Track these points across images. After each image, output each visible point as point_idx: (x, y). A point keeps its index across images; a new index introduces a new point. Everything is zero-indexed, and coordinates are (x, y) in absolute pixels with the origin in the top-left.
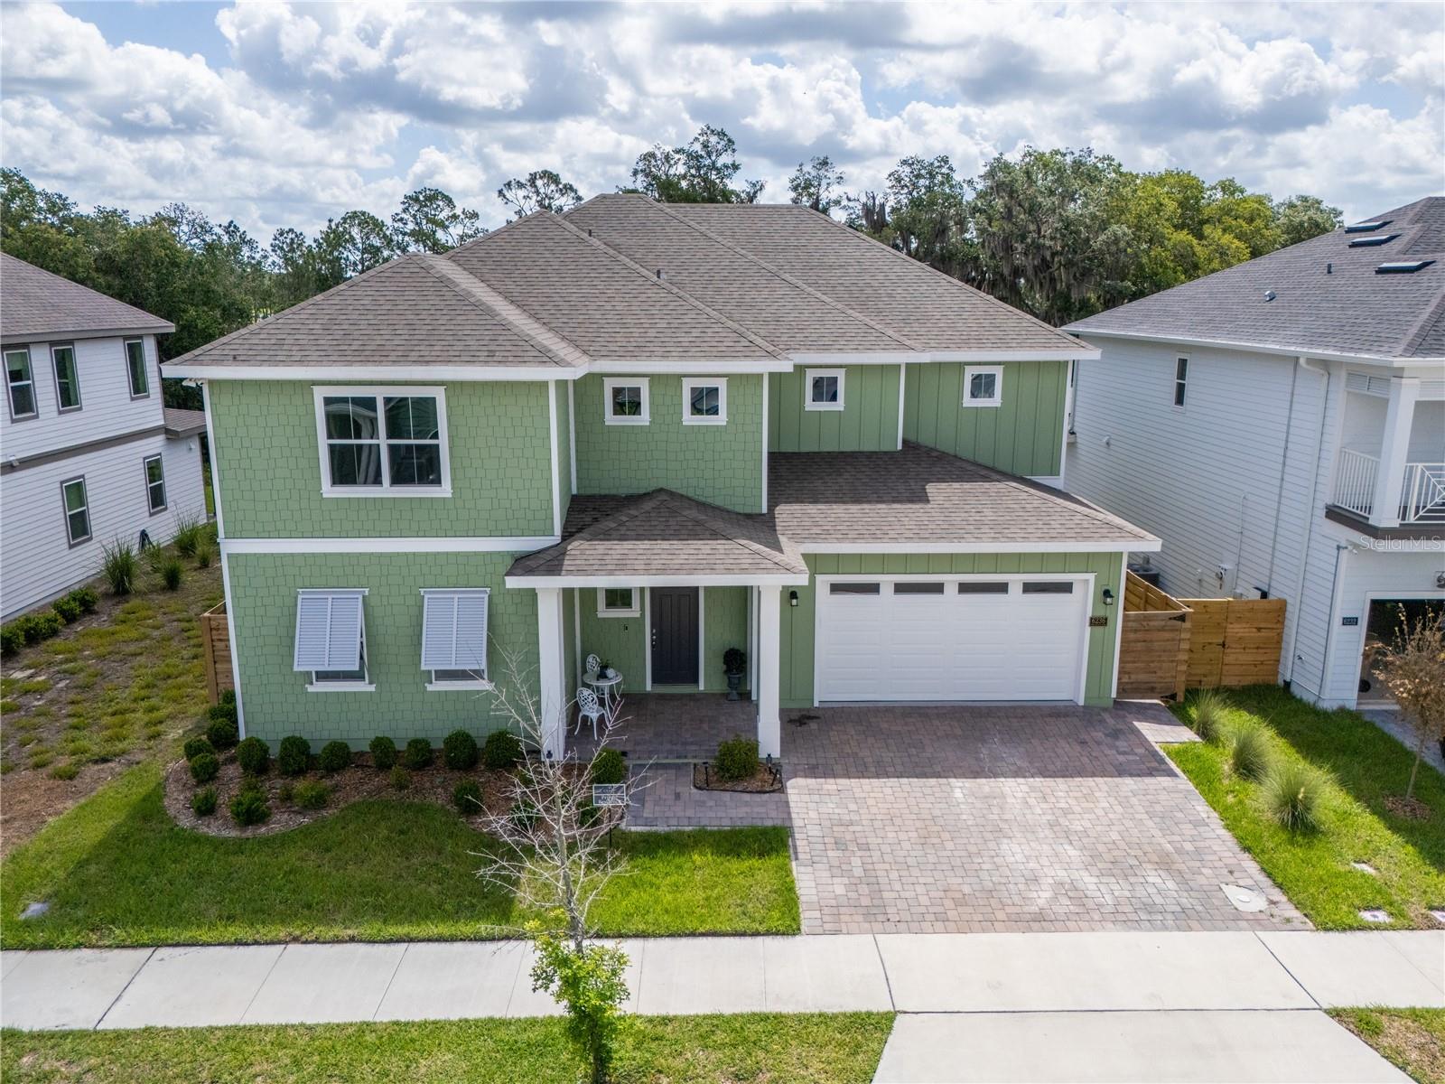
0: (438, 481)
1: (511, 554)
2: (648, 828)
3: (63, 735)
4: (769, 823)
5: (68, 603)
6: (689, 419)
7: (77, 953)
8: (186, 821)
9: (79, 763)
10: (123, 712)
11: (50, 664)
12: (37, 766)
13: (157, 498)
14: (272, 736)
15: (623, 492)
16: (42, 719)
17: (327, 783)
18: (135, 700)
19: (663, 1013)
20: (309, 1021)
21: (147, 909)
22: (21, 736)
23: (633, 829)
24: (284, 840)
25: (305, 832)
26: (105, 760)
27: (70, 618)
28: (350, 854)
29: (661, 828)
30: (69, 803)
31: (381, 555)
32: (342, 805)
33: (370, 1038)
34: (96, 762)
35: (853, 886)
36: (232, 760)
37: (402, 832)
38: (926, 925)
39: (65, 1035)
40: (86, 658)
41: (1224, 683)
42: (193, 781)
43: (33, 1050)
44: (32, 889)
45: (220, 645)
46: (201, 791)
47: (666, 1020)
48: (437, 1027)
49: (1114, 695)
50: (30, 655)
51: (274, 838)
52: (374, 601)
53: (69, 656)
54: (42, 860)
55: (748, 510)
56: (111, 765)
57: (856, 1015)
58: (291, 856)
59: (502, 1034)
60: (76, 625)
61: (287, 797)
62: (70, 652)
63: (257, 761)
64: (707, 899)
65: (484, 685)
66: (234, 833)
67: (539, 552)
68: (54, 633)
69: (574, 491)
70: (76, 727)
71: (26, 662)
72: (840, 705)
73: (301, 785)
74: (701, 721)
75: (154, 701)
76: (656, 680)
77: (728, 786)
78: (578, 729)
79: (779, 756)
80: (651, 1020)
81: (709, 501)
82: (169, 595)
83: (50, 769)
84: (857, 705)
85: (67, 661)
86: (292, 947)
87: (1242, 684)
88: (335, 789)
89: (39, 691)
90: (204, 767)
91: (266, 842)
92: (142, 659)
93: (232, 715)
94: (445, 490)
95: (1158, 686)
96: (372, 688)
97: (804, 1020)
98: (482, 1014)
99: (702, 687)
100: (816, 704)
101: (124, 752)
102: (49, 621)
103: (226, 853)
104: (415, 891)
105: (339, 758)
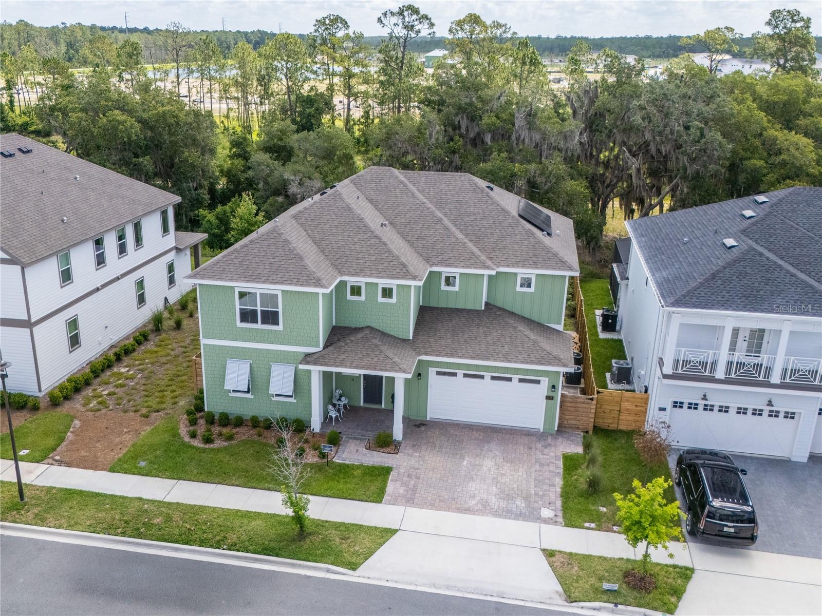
0: (277, 323)
1: (305, 353)
2: (342, 462)
3: (142, 399)
4: (386, 465)
5: (138, 337)
6: (380, 299)
7: (155, 478)
8: (187, 439)
9: (149, 412)
10: (162, 391)
11: (134, 366)
12: (136, 411)
13: (172, 281)
14: (216, 410)
15: (353, 326)
16: (134, 391)
17: (234, 431)
18: (167, 386)
19: (326, 519)
20: (223, 507)
21: (176, 468)
22: (128, 397)
23: (337, 461)
24: (219, 450)
25: (226, 448)
26: (158, 411)
27: (139, 343)
28: (239, 458)
29: (347, 462)
30: (148, 427)
31: (257, 349)
32: (239, 440)
33: (239, 514)
34: (155, 412)
35: (406, 491)
36: (202, 417)
37: (258, 452)
38: (425, 506)
39: (156, 501)
40: (147, 364)
41: (619, 428)
42: (188, 424)
43: (147, 504)
44: (140, 456)
45: (198, 370)
46: (191, 428)
47: (327, 522)
48: (260, 514)
49: (556, 429)
50: (126, 360)
51: (215, 449)
52: (254, 365)
53: (141, 362)
54: (142, 447)
55: (404, 338)
56: (160, 413)
57: (386, 528)
58: (221, 456)
59: (278, 518)
60: (141, 346)
61: (220, 434)
62: (141, 360)
63: (211, 420)
64: (354, 488)
65: (292, 400)
66: (202, 446)
67: (314, 353)
68: (134, 350)
69: (334, 324)
70: (146, 396)
71: (125, 364)
72: (439, 420)
73: (225, 431)
74: (378, 422)
75: (174, 387)
76: (365, 401)
77: (378, 449)
78: (327, 420)
79: (401, 440)
80: (323, 521)
81: (388, 332)
82: (177, 332)
83: (140, 413)
84: (445, 421)
85: (140, 365)
86: (219, 485)
87: (628, 429)
88: (237, 433)
89: (132, 378)
90: (193, 420)
91: (213, 450)
92: (168, 366)
93: (202, 399)
94: (280, 327)
95: (581, 427)
96: (252, 397)
97: (369, 528)
98: (273, 512)
99: (383, 406)
100: (428, 419)
101: (164, 409)
102: (132, 345)
103: (200, 452)
104: (259, 473)
105: (239, 422)
